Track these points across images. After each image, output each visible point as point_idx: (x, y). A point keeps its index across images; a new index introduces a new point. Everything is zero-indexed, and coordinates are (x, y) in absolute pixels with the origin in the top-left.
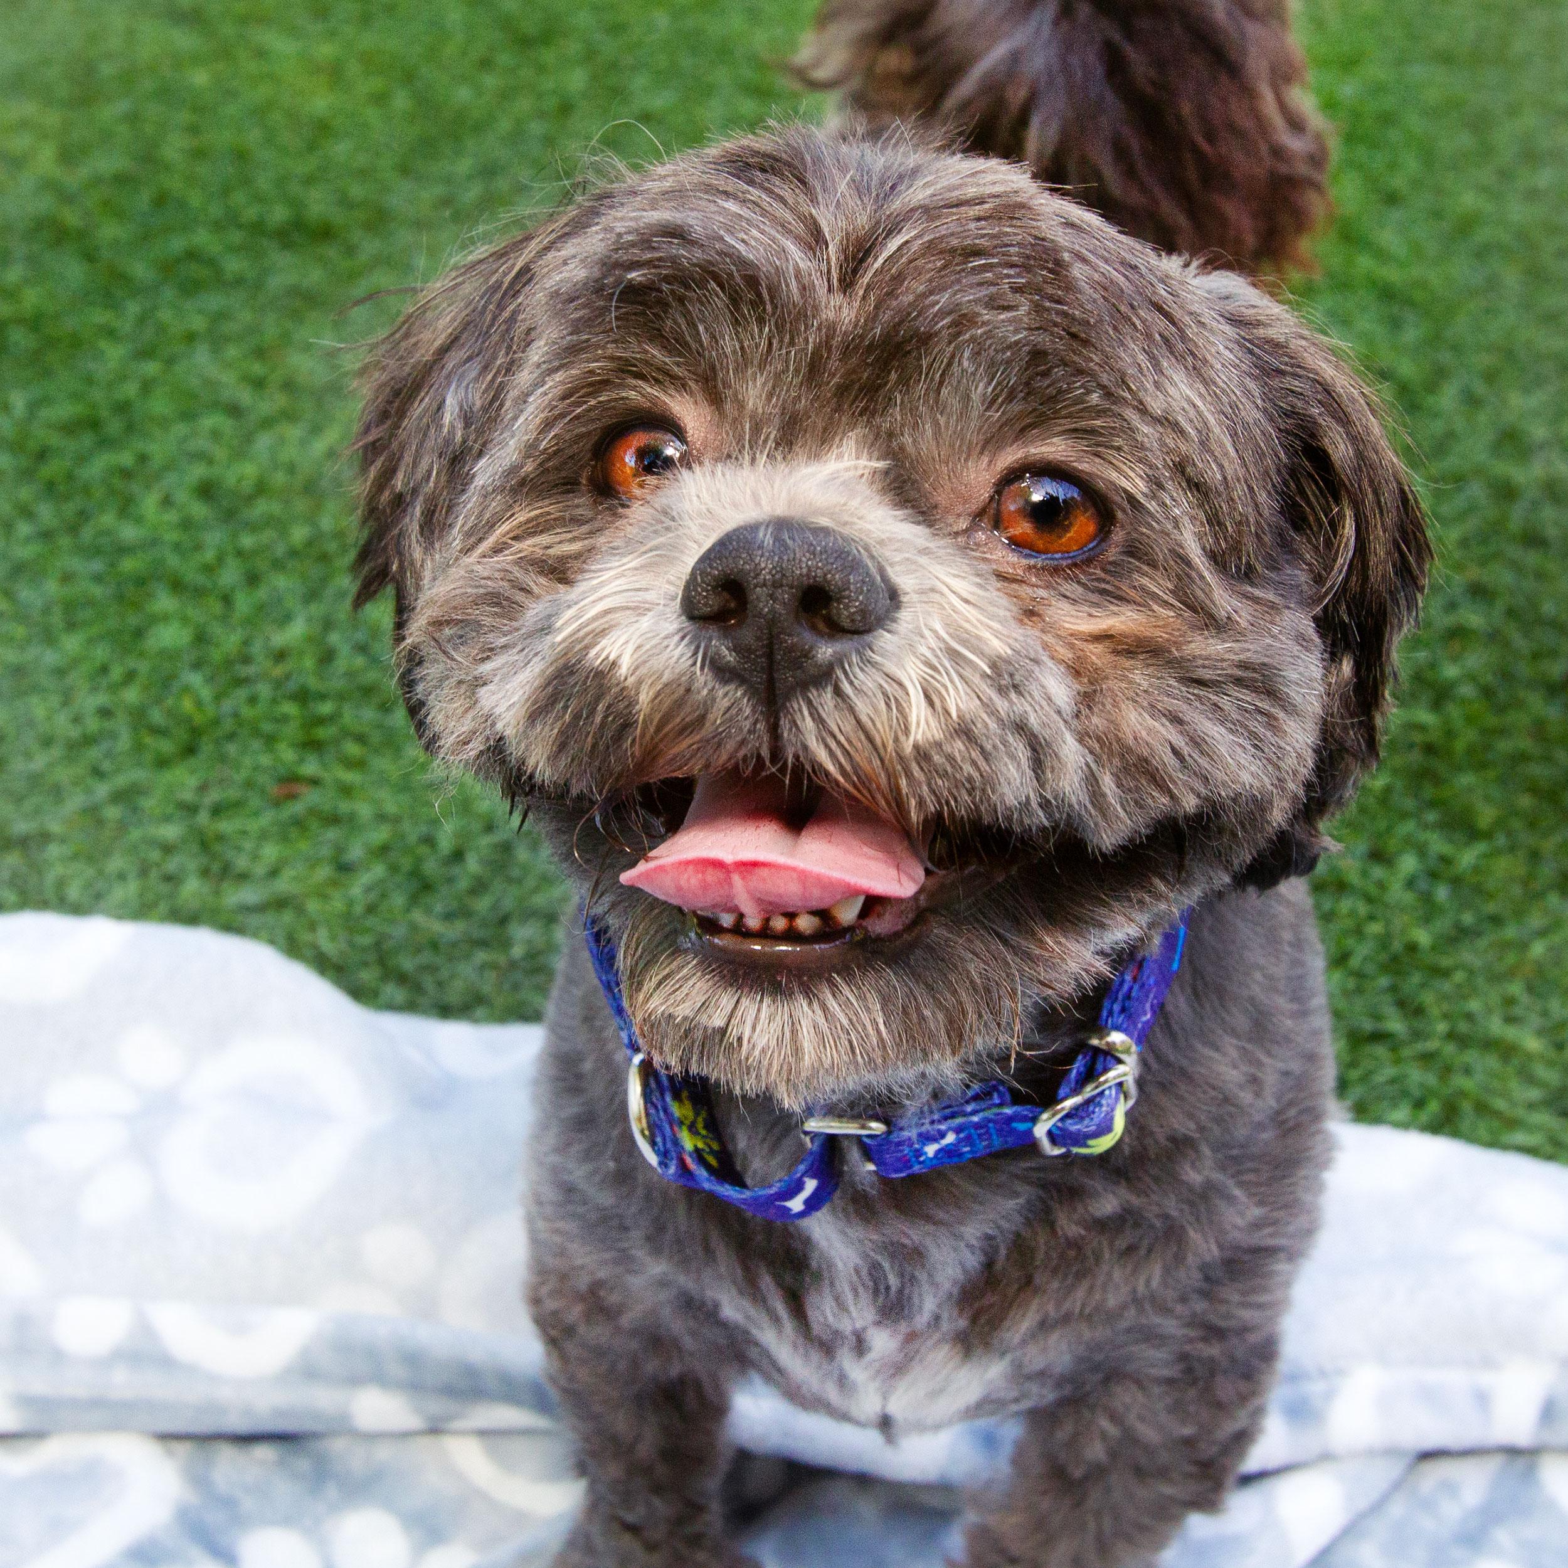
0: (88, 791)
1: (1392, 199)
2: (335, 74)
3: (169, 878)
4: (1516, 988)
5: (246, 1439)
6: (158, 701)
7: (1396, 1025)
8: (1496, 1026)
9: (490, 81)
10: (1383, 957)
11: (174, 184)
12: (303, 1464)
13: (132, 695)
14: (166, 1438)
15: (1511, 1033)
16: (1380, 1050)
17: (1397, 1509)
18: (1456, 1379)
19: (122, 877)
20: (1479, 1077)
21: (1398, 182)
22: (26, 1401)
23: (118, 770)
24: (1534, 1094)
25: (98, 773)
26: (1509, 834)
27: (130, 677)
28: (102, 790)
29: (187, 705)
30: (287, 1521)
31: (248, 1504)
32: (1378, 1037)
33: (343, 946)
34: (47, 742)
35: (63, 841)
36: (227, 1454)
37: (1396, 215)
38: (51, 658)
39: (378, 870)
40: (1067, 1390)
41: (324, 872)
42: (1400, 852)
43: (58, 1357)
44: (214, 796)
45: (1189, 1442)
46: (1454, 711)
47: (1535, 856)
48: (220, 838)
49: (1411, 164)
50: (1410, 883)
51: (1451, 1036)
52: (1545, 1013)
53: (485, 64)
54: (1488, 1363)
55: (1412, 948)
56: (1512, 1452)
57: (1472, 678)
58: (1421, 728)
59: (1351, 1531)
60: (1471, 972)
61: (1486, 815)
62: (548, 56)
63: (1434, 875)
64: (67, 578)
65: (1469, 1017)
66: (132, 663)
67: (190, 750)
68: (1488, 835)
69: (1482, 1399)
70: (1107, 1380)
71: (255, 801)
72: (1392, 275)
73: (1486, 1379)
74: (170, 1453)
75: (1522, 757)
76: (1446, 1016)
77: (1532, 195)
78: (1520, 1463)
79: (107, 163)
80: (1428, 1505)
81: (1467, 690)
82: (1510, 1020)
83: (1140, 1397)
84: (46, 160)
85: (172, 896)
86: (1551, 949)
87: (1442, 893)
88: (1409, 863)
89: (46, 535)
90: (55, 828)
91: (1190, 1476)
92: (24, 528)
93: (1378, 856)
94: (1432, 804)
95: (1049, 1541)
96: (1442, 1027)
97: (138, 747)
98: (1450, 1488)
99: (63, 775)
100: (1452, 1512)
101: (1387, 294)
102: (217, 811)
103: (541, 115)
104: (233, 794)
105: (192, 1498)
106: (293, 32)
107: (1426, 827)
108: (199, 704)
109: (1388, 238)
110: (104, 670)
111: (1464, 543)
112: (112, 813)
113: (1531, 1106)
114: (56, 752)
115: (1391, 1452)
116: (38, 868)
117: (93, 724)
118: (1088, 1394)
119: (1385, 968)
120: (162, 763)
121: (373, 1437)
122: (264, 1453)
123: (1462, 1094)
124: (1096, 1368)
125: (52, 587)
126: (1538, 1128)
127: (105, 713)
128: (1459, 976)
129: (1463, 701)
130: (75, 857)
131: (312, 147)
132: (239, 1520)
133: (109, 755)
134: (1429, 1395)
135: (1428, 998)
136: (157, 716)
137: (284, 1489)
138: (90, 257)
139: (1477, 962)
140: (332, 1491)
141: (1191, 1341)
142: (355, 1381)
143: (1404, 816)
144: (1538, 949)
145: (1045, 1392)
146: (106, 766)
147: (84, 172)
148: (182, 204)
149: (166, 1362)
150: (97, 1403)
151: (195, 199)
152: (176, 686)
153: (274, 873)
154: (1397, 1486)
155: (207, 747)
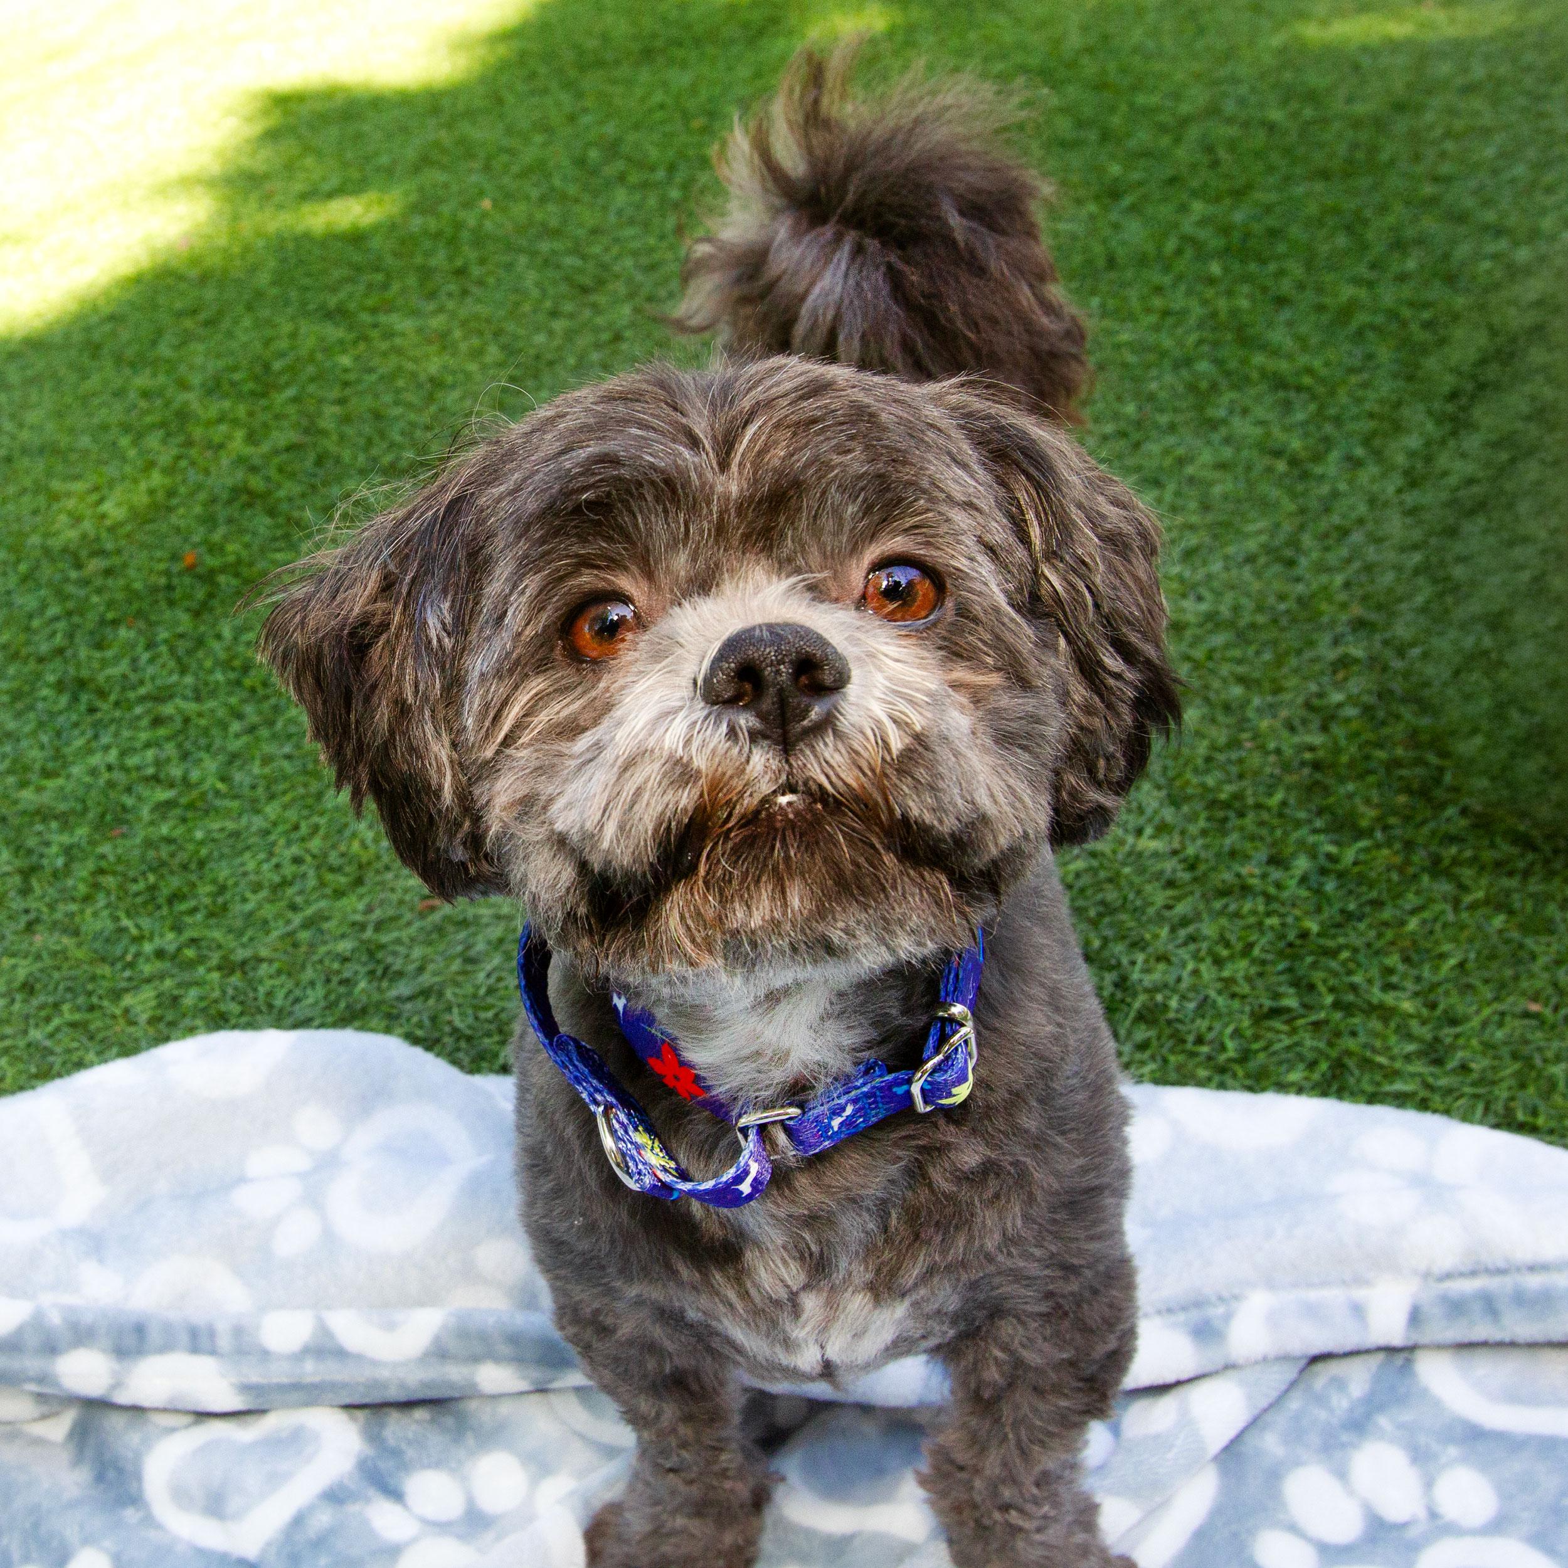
0: (288, 922)
1: (1281, 301)
2: (443, 340)
3: (345, 982)
4: (1393, 960)
5: (407, 1405)
6: (334, 847)
7: (1291, 1002)
8: (1376, 994)
9: (559, 325)
10: (1281, 945)
11: (330, 445)
12: (449, 1421)
13: (315, 844)
14: (348, 1407)
15: (1389, 998)
16: (1278, 1024)
17: (1294, 1404)
18: (1334, 1296)
19: (312, 984)
20: (1362, 1038)
21: (1286, 286)
22: (246, 1388)
23: (308, 903)
24: (1411, 1048)
25: (294, 908)
26: (1386, 828)
27: (316, 829)
28: (297, 919)
29: (356, 846)
30: (437, 1465)
31: (410, 1453)
32: (1275, 1012)
33: (470, 1020)
34: (257, 887)
35: (271, 961)
36: (394, 1416)
37: (1286, 314)
38: (258, 822)
39: (497, 960)
40: (962, 1326)
41: (456, 965)
42: (1294, 855)
43: (265, 1355)
44: (377, 914)
45: (1072, 1363)
46: (1338, 730)
47: (1409, 845)
48: (382, 947)
49: (1296, 269)
50: (1304, 880)
51: (1337, 1005)
52: (1418, 979)
53: (554, 314)
54: (1359, 1281)
55: (1304, 935)
56: (1390, 1350)
57: (1352, 700)
58: (1312, 749)
59: (1255, 1423)
60: (1355, 950)
61: (1367, 815)
62: (601, 299)
63: (1323, 872)
64: (267, 760)
65: (1354, 988)
66: (316, 819)
67: (359, 882)
68: (1368, 833)
69: (1358, 1310)
70: (991, 1316)
71: (408, 916)
72: (1284, 366)
73: (1359, 1294)
74: (354, 1419)
75: (1397, 763)
76: (1332, 990)
77: (1402, 278)
78: (1399, 1360)
79: (282, 437)
80: (1321, 1400)
81: (1351, 712)
82: (1388, 987)
83: (1020, 1329)
84: (237, 443)
85: (349, 994)
86: (1424, 922)
87: (1330, 886)
88: (1302, 864)
89: (252, 729)
90: (264, 953)
91: (1079, 1389)
92: (236, 726)
93: (1275, 861)
94: (1320, 812)
95: (983, 1450)
96: (1329, 1000)
97: (322, 884)
98: (1340, 1384)
99: (268, 911)
100: (1341, 1403)
101: (1279, 383)
102: (379, 926)
103: (598, 346)
104: (391, 912)
105: (370, 1451)
106: (415, 313)
107: (1315, 831)
108: (364, 845)
109: (1278, 336)
110: (296, 827)
111: (1347, 585)
112: (304, 936)
113: (1408, 1058)
114: (264, 893)
115: (1285, 1358)
116: (252, 984)
117: (289, 870)
118: (979, 1328)
119: (1281, 954)
120: (339, 894)
121: (495, 1397)
122: (420, 1414)
123: (1348, 1053)
124: (981, 1306)
125: (256, 769)
126: (1413, 1075)
127: (297, 860)
128: (1345, 955)
129: (1347, 720)
130: (279, 972)
131: (430, 398)
132: (405, 1467)
133: (301, 892)
134: (1312, 1311)
135: (1317, 976)
136: (333, 858)
137: (436, 1440)
138: (272, 513)
139: (1358, 942)
140: (470, 1440)
141: (1053, 1279)
142: (476, 1359)
143: (1298, 824)
144: (1413, 924)
145: (945, 1328)
146: (299, 900)
147: (265, 448)
148: (338, 460)
149: (341, 1354)
150: (296, 1387)
151: (346, 455)
152: (347, 833)
153: (421, 970)
154: (1293, 1384)
155: (370, 877)
